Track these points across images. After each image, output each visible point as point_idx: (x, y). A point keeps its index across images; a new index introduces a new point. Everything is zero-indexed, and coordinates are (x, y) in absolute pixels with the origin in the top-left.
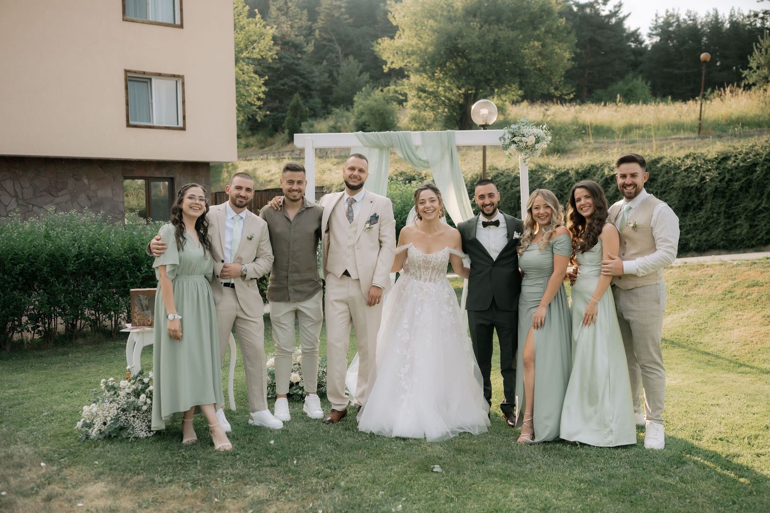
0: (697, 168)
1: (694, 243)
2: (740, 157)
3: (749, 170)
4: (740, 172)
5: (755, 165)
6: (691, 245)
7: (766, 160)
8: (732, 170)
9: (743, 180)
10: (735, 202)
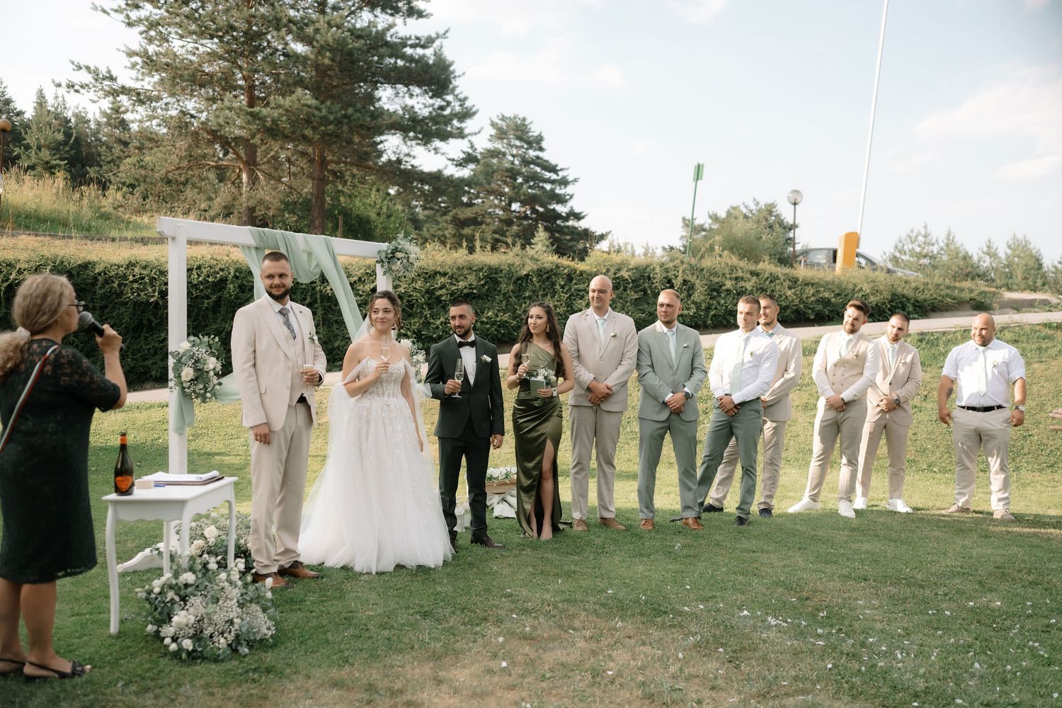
0: (153, 279)
1: (157, 371)
2: (205, 271)
3: (216, 286)
4: (206, 288)
5: (223, 281)
6: (153, 373)
7: (237, 277)
8: (196, 285)
9: (214, 298)
10: (203, 323)
